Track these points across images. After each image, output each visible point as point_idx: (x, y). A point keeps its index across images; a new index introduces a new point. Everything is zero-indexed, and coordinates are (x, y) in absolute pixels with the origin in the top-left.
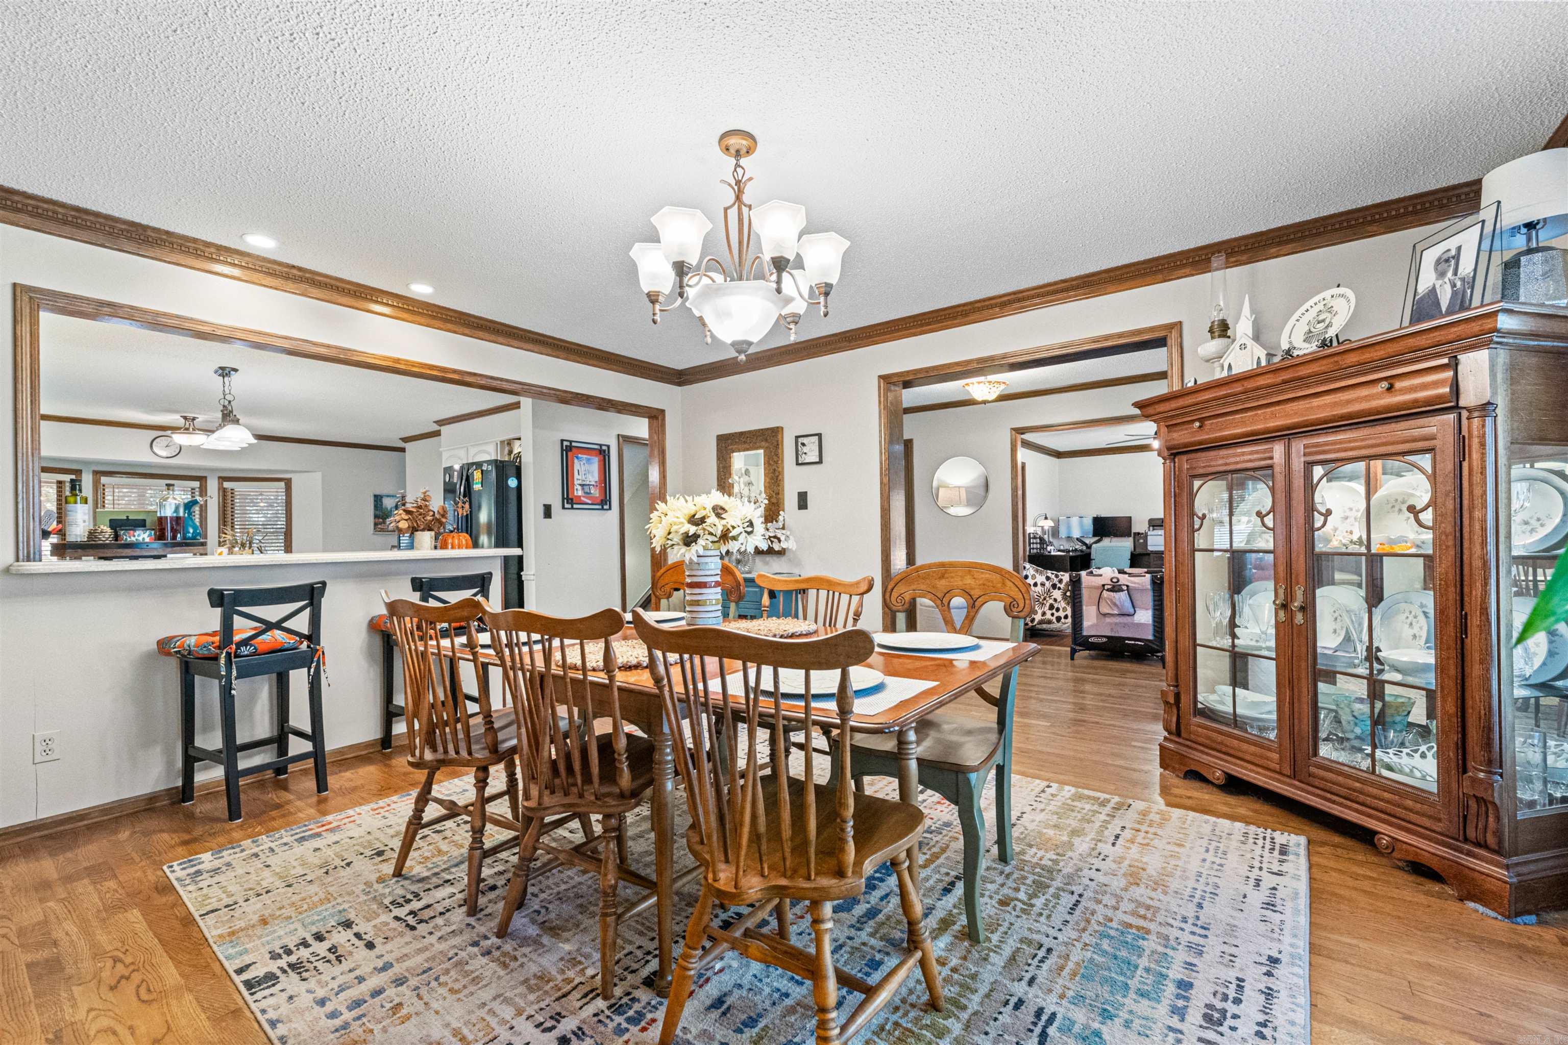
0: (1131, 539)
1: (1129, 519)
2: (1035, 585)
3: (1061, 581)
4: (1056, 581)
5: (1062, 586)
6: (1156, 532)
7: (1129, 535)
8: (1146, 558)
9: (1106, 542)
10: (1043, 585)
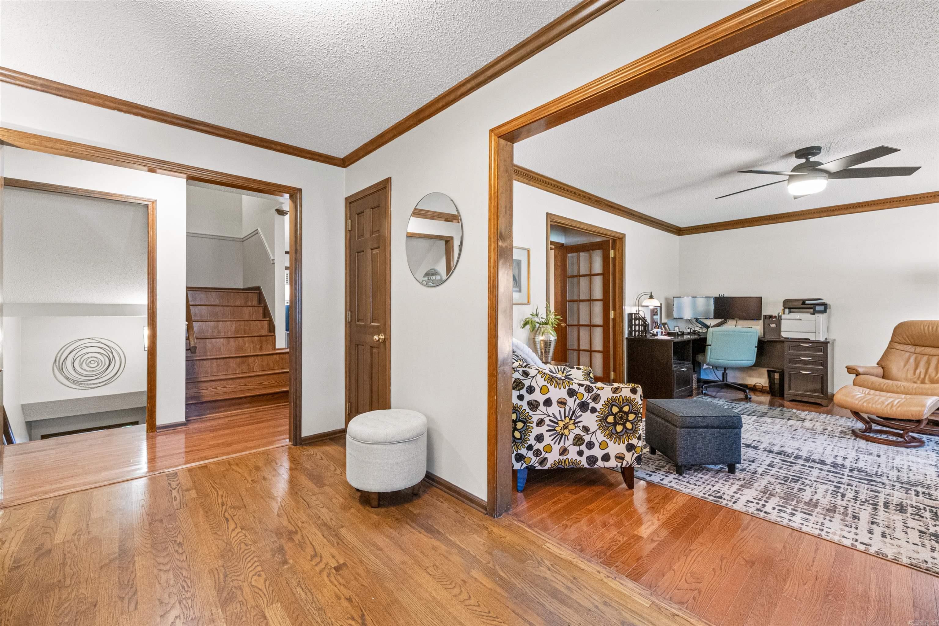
0: (761, 322)
1: (759, 300)
2: (548, 403)
3: (596, 398)
4: (587, 397)
5: (598, 406)
6: (793, 316)
7: (759, 319)
8: (779, 346)
9: (731, 325)
10: (562, 403)
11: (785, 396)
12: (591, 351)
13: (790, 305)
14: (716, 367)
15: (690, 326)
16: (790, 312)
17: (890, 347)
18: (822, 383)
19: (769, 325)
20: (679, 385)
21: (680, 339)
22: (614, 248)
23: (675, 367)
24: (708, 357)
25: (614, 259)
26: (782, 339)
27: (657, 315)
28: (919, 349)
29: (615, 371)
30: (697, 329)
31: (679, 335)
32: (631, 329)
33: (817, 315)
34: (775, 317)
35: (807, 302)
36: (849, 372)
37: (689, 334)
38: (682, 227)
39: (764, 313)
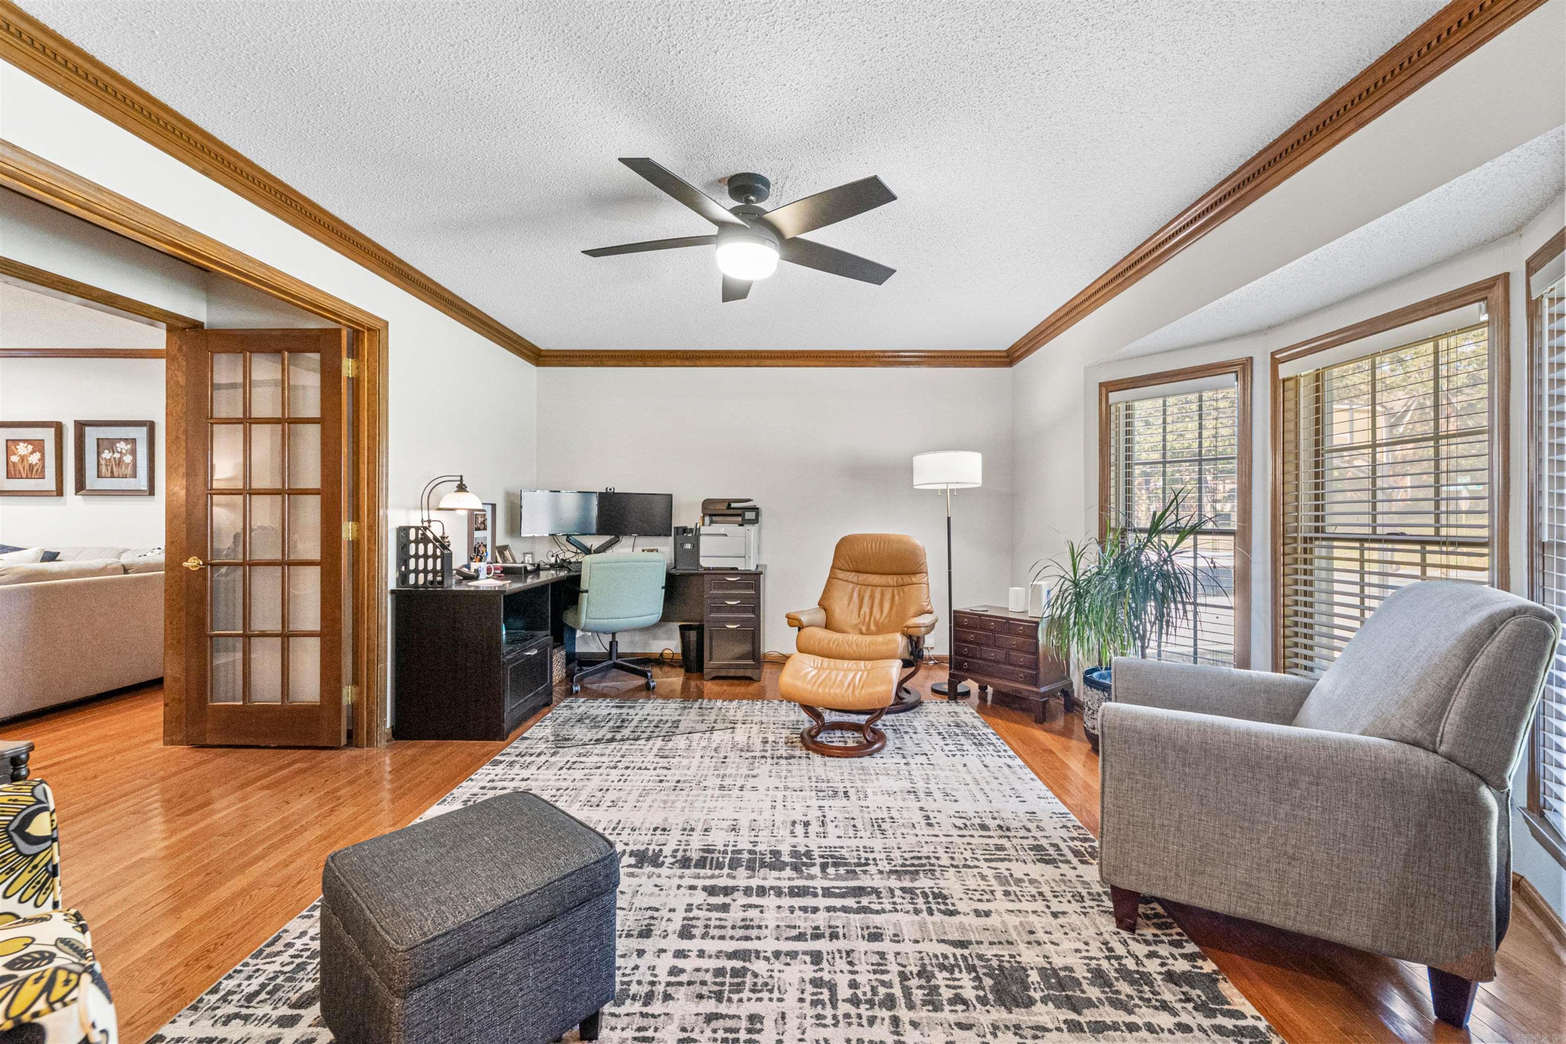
0: (671, 539)
1: (669, 499)
6: (715, 528)
7: (668, 534)
8: (696, 582)
9: (625, 547)
11: (705, 671)
12: (286, 636)
13: (712, 509)
14: (597, 632)
15: (556, 550)
16: (712, 522)
17: (832, 577)
18: (754, 642)
19: (682, 545)
20: (520, 689)
21: (531, 581)
22: (354, 353)
23: (508, 653)
24: (583, 616)
25: (355, 382)
26: (701, 571)
27: (485, 529)
28: (863, 577)
29: (356, 681)
30: (568, 555)
31: (527, 572)
32: (407, 566)
33: (747, 527)
34: (691, 530)
35: (733, 505)
36: (791, 625)
37: (552, 566)
38: (543, 347)
39: (676, 523)
